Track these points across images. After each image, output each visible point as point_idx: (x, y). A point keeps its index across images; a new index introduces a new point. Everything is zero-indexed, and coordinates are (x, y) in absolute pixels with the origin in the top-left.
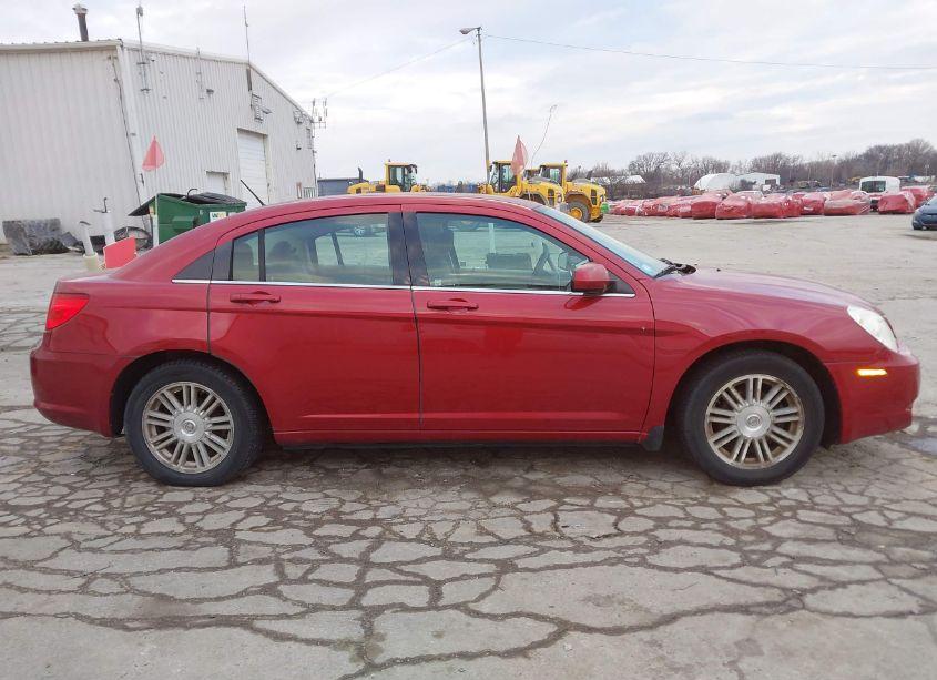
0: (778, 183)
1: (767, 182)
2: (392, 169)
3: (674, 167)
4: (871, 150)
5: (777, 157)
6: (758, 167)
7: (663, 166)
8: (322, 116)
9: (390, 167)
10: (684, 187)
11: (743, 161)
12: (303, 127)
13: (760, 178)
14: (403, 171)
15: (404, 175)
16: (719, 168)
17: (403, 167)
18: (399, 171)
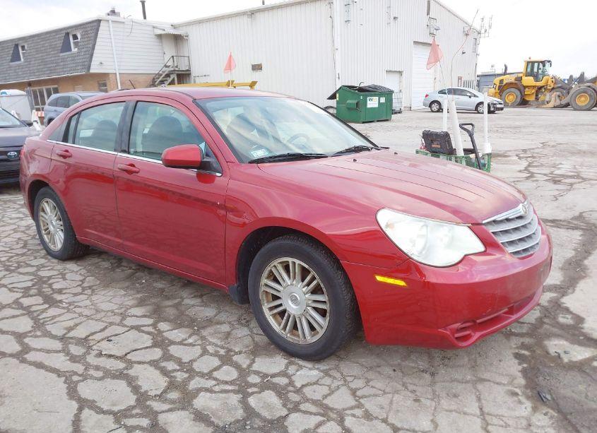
2: (531, 64)
8: (488, 28)
9: (528, 63)
12: (471, 38)
14: (538, 65)
15: (538, 69)
17: (539, 62)
18: (536, 65)
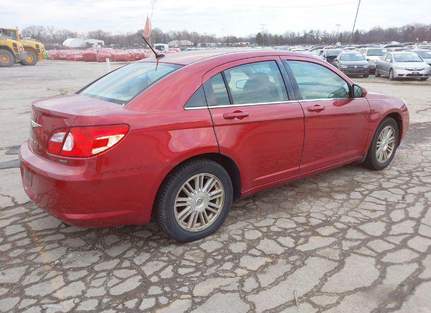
0: (103, 44)
1: (99, 44)
3: (48, 34)
4: (139, 31)
5: (99, 32)
6: (91, 36)
7: (41, 33)
10: (57, 44)
11: (84, 33)
13: (95, 42)
16: (73, 36)
